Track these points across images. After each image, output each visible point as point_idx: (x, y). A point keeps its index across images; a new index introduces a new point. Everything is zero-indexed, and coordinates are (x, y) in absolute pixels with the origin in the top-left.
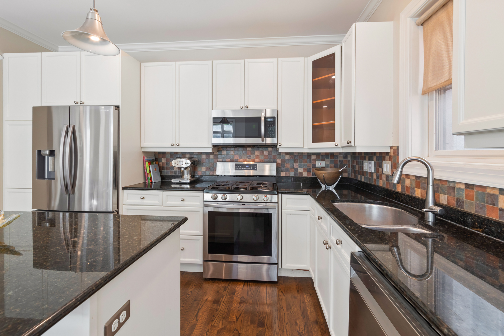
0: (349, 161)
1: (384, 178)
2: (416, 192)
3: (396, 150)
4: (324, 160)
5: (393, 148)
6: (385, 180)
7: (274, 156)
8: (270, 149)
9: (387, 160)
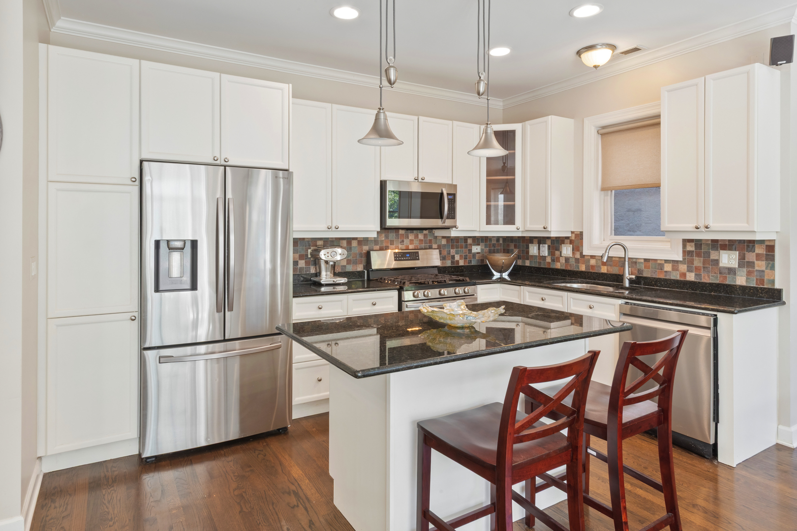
0: (501, 244)
1: (563, 260)
2: (602, 269)
3: (580, 236)
4: (479, 245)
5: (575, 233)
6: (564, 262)
7: (430, 241)
8: (425, 232)
9: (567, 244)
